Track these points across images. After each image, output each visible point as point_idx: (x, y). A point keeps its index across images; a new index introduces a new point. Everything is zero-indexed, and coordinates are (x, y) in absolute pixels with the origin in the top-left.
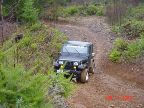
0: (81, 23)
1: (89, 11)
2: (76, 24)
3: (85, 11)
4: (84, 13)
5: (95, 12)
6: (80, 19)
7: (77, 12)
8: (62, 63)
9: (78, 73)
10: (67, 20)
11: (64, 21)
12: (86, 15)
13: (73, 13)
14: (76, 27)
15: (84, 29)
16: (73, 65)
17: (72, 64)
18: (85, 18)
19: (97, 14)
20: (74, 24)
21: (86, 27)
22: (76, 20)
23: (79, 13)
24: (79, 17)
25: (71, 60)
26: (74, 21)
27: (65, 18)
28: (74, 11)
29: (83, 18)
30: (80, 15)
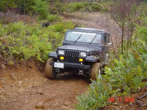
0: (88, 18)
1: (94, 7)
2: (82, 19)
3: (90, 7)
4: (89, 8)
5: (100, 8)
6: (86, 15)
7: (82, 8)
8: (63, 54)
9: (86, 68)
10: (72, 15)
11: (70, 15)
12: (91, 11)
13: (78, 9)
14: (83, 22)
15: (92, 24)
16: (79, 57)
17: (77, 54)
18: (90, 14)
19: (102, 10)
20: (81, 18)
21: (94, 21)
22: (82, 15)
23: (84, 9)
24: (85, 12)
25: (76, 49)
26: (80, 16)
27: (70, 13)
28: (79, 6)
29: (89, 13)
30: (85, 11)
